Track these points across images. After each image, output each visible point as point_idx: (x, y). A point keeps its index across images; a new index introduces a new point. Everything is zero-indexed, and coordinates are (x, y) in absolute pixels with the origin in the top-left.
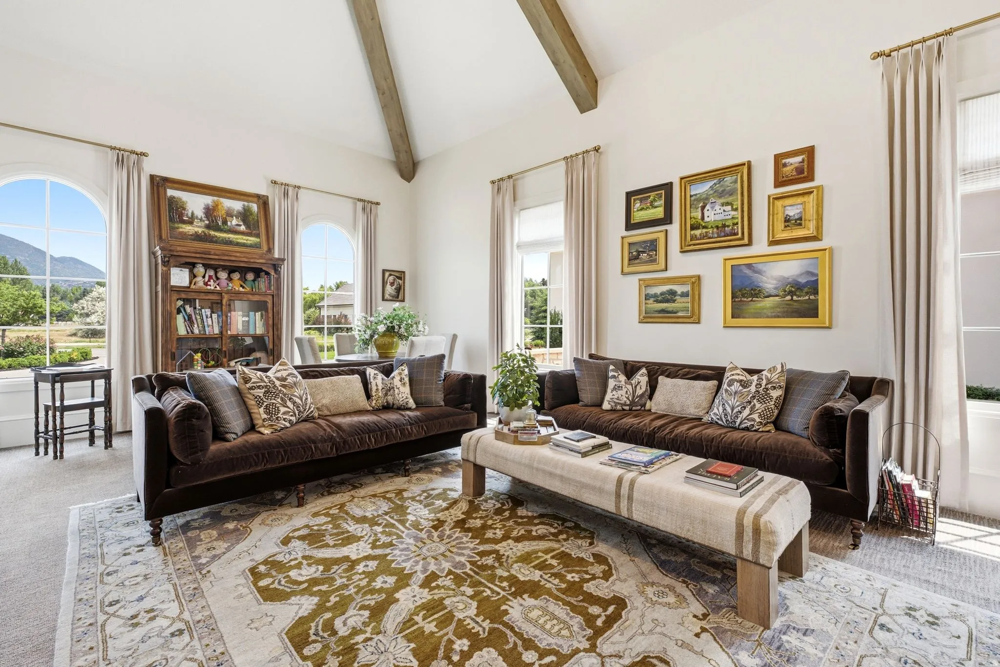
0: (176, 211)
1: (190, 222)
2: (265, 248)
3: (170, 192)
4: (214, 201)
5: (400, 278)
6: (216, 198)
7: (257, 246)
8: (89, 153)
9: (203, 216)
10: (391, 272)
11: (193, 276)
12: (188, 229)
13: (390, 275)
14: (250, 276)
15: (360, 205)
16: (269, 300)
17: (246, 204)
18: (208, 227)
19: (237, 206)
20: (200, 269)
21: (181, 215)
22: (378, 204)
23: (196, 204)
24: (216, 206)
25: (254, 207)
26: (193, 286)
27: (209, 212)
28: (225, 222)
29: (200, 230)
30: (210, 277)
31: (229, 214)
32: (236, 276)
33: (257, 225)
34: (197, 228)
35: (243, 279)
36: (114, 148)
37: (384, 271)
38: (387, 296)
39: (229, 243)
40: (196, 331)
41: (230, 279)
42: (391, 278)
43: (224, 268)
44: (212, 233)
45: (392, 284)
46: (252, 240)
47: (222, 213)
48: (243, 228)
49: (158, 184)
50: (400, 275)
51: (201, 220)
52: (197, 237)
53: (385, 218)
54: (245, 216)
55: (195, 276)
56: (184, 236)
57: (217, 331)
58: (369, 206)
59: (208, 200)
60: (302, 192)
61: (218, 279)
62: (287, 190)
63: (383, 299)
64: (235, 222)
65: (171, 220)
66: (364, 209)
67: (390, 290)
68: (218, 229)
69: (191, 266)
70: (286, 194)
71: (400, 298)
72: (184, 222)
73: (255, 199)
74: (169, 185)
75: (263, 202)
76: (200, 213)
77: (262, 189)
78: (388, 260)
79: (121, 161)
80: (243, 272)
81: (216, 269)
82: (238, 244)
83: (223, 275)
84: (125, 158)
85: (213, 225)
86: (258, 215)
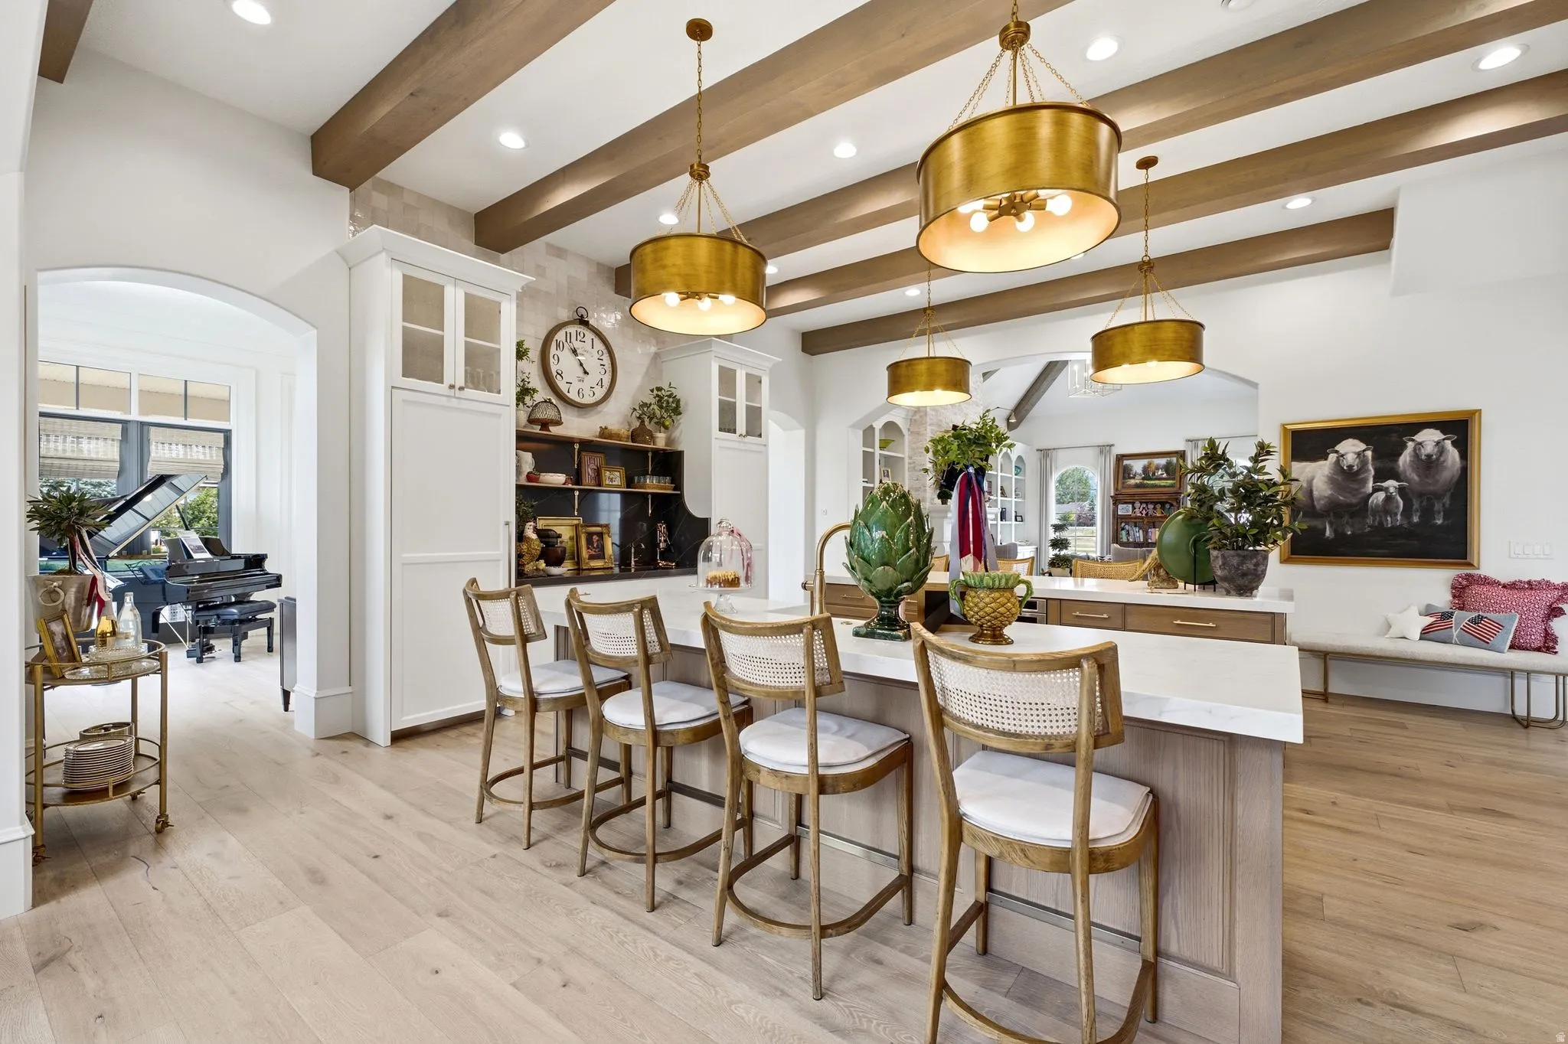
0: (1128, 470)
1: (1134, 478)
2: (1178, 486)
3: (1126, 462)
4: (1149, 462)
6: (1150, 460)
7: (1172, 486)
8: (1088, 450)
9: (1141, 472)
11: (1134, 508)
12: (1132, 482)
17: (1169, 459)
18: (1143, 479)
19: (1163, 461)
20: (1137, 505)
21: (1129, 474)
23: (1137, 466)
24: (1150, 464)
25: (1174, 460)
26: (1133, 515)
27: (1145, 469)
28: (1154, 474)
29: (1138, 481)
30: (1144, 508)
31: (1157, 468)
32: (1159, 506)
33: (1174, 473)
34: (1137, 481)
35: (1163, 508)
36: (1099, 446)
39: (1155, 486)
40: (1131, 540)
41: (1155, 508)
43: (1151, 503)
44: (1145, 482)
46: (1170, 482)
47: (1153, 468)
48: (1165, 475)
49: (1120, 458)
51: (1140, 475)
52: (1137, 486)
54: (1167, 468)
56: (1130, 487)
57: (1142, 540)
59: (1145, 462)
61: (1147, 509)
62: (1197, 443)
64: (1160, 472)
65: (1124, 478)
68: (1150, 479)
69: (1133, 504)
70: (1198, 446)
72: (1130, 478)
73: (1176, 454)
74: (1125, 458)
75: (1181, 455)
76: (1140, 471)
77: (1180, 447)
79: (1101, 452)
80: (1163, 504)
81: (1147, 503)
82: (1161, 487)
83: (1151, 506)
84: (1104, 449)
85: (1147, 478)
86: (1176, 464)
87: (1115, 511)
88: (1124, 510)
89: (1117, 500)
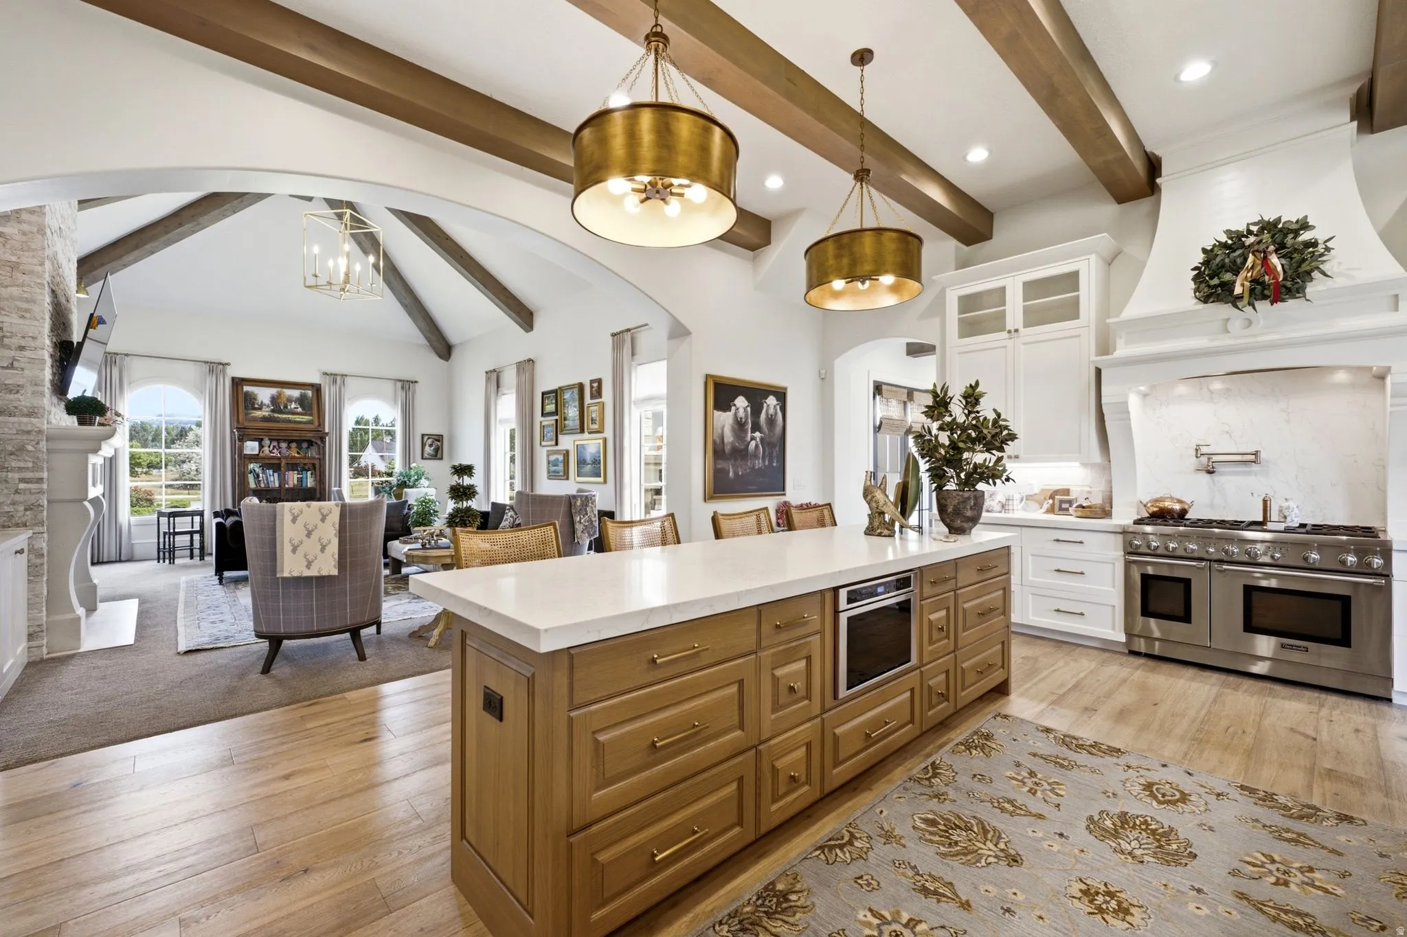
0: (250, 401)
1: (260, 409)
2: (316, 423)
3: (246, 388)
4: (278, 392)
5: (438, 441)
6: (279, 389)
7: (309, 423)
9: (270, 403)
10: (430, 436)
11: (261, 446)
12: (258, 414)
13: (429, 438)
14: (305, 445)
15: (399, 384)
16: (317, 462)
17: (303, 391)
18: (273, 411)
19: (296, 393)
20: (266, 442)
21: (253, 404)
22: (416, 382)
23: (264, 395)
24: (279, 395)
25: (309, 393)
26: (261, 454)
27: (274, 400)
28: (286, 407)
29: (267, 414)
30: (274, 447)
31: (290, 400)
32: (294, 445)
33: (311, 408)
34: (265, 412)
35: (299, 447)
36: (207, 362)
37: (423, 436)
38: (426, 455)
39: (289, 421)
40: (263, 485)
41: (289, 448)
42: (430, 441)
43: (285, 441)
44: (276, 415)
45: (431, 445)
46: (306, 418)
47: (283, 400)
48: (300, 410)
49: (237, 383)
50: (439, 438)
51: (268, 406)
52: (264, 419)
53: (423, 393)
54: (302, 401)
55: (263, 447)
56: (255, 419)
57: (277, 485)
58: (407, 385)
59: (274, 391)
60: (348, 380)
61: (280, 448)
62: (333, 377)
63: (422, 458)
64: (293, 406)
65: (246, 408)
66: (403, 388)
67: (428, 450)
68: (281, 412)
69: (260, 441)
70: (335, 381)
71: (439, 456)
72: (255, 409)
73: (310, 387)
74: (245, 383)
75: (317, 389)
76: (267, 401)
77: (315, 379)
78: (427, 424)
79: (211, 371)
80: (299, 442)
81: (278, 441)
82: (296, 422)
83: (284, 445)
84: (215, 367)
85: (277, 409)
86: (312, 399)
87: (238, 450)
88: (251, 447)
89: (242, 434)
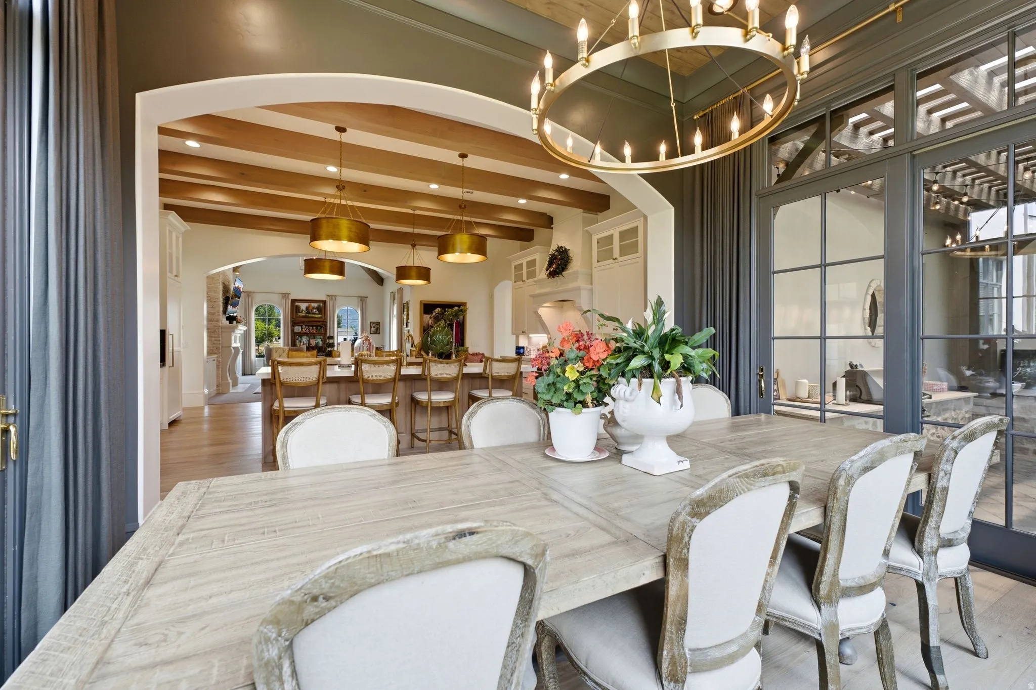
0: (298, 308)
1: (301, 312)
2: (324, 318)
3: (297, 304)
6: (309, 303)
7: (321, 318)
8: (276, 295)
10: (374, 323)
11: (302, 328)
12: (300, 314)
14: (319, 328)
15: (360, 299)
17: (318, 304)
18: (307, 313)
19: (316, 305)
20: (304, 327)
21: (299, 310)
22: (367, 297)
23: (303, 306)
24: (309, 306)
25: (321, 304)
26: (302, 332)
27: (307, 308)
28: (312, 311)
30: (307, 328)
31: (313, 308)
32: (315, 328)
33: (322, 311)
34: (303, 314)
35: (317, 329)
36: (282, 293)
37: (371, 322)
38: (372, 332)
39: (313, 317)
41: (313, 329)
42: (374, 325)
43: (311, 326)
44: (308, 315)
45: (374, 327)
46: (320, 316)
47: (311, 308)
48: (317, 312)
49: (294, 301)
50: (378, 324)
51: (305, 311)
52: (303, 317)
53: (371, 303)
54: (318, 308)
56: (300, 317)
57: (307, 345)
58: (363, 299)
59: (307, 304)
60: (337, 298)
61: (309, 329)
62: (331, 297)
63: (370, 333)
64: (315, 310)
65: (296, 312)
67: (373, 329)
68: (309, 313)
69: (301, 326)
70: (332, 299)
71: (378, 333)
73: (322, 302)
74: (296, 301)
75: (324, 302)
76: (304, 309)
77: (324, 299)
78: (372, 317)
79: (284, 297)
80: (317, 327)
81: (309, 326)
82: (316, 318)
83: (311, 328)
84: (285, 295)
85: (308, 313)
86: (322, 307)
87: (292, 330)
88: (298, 329)
89: (294, 323)
